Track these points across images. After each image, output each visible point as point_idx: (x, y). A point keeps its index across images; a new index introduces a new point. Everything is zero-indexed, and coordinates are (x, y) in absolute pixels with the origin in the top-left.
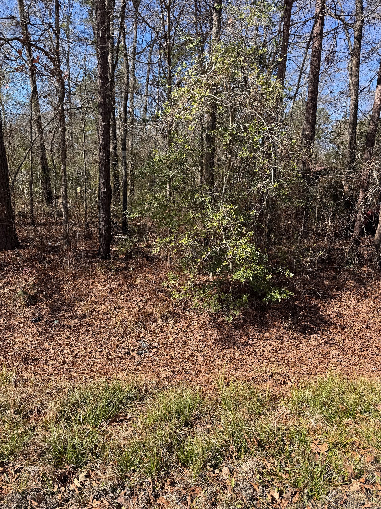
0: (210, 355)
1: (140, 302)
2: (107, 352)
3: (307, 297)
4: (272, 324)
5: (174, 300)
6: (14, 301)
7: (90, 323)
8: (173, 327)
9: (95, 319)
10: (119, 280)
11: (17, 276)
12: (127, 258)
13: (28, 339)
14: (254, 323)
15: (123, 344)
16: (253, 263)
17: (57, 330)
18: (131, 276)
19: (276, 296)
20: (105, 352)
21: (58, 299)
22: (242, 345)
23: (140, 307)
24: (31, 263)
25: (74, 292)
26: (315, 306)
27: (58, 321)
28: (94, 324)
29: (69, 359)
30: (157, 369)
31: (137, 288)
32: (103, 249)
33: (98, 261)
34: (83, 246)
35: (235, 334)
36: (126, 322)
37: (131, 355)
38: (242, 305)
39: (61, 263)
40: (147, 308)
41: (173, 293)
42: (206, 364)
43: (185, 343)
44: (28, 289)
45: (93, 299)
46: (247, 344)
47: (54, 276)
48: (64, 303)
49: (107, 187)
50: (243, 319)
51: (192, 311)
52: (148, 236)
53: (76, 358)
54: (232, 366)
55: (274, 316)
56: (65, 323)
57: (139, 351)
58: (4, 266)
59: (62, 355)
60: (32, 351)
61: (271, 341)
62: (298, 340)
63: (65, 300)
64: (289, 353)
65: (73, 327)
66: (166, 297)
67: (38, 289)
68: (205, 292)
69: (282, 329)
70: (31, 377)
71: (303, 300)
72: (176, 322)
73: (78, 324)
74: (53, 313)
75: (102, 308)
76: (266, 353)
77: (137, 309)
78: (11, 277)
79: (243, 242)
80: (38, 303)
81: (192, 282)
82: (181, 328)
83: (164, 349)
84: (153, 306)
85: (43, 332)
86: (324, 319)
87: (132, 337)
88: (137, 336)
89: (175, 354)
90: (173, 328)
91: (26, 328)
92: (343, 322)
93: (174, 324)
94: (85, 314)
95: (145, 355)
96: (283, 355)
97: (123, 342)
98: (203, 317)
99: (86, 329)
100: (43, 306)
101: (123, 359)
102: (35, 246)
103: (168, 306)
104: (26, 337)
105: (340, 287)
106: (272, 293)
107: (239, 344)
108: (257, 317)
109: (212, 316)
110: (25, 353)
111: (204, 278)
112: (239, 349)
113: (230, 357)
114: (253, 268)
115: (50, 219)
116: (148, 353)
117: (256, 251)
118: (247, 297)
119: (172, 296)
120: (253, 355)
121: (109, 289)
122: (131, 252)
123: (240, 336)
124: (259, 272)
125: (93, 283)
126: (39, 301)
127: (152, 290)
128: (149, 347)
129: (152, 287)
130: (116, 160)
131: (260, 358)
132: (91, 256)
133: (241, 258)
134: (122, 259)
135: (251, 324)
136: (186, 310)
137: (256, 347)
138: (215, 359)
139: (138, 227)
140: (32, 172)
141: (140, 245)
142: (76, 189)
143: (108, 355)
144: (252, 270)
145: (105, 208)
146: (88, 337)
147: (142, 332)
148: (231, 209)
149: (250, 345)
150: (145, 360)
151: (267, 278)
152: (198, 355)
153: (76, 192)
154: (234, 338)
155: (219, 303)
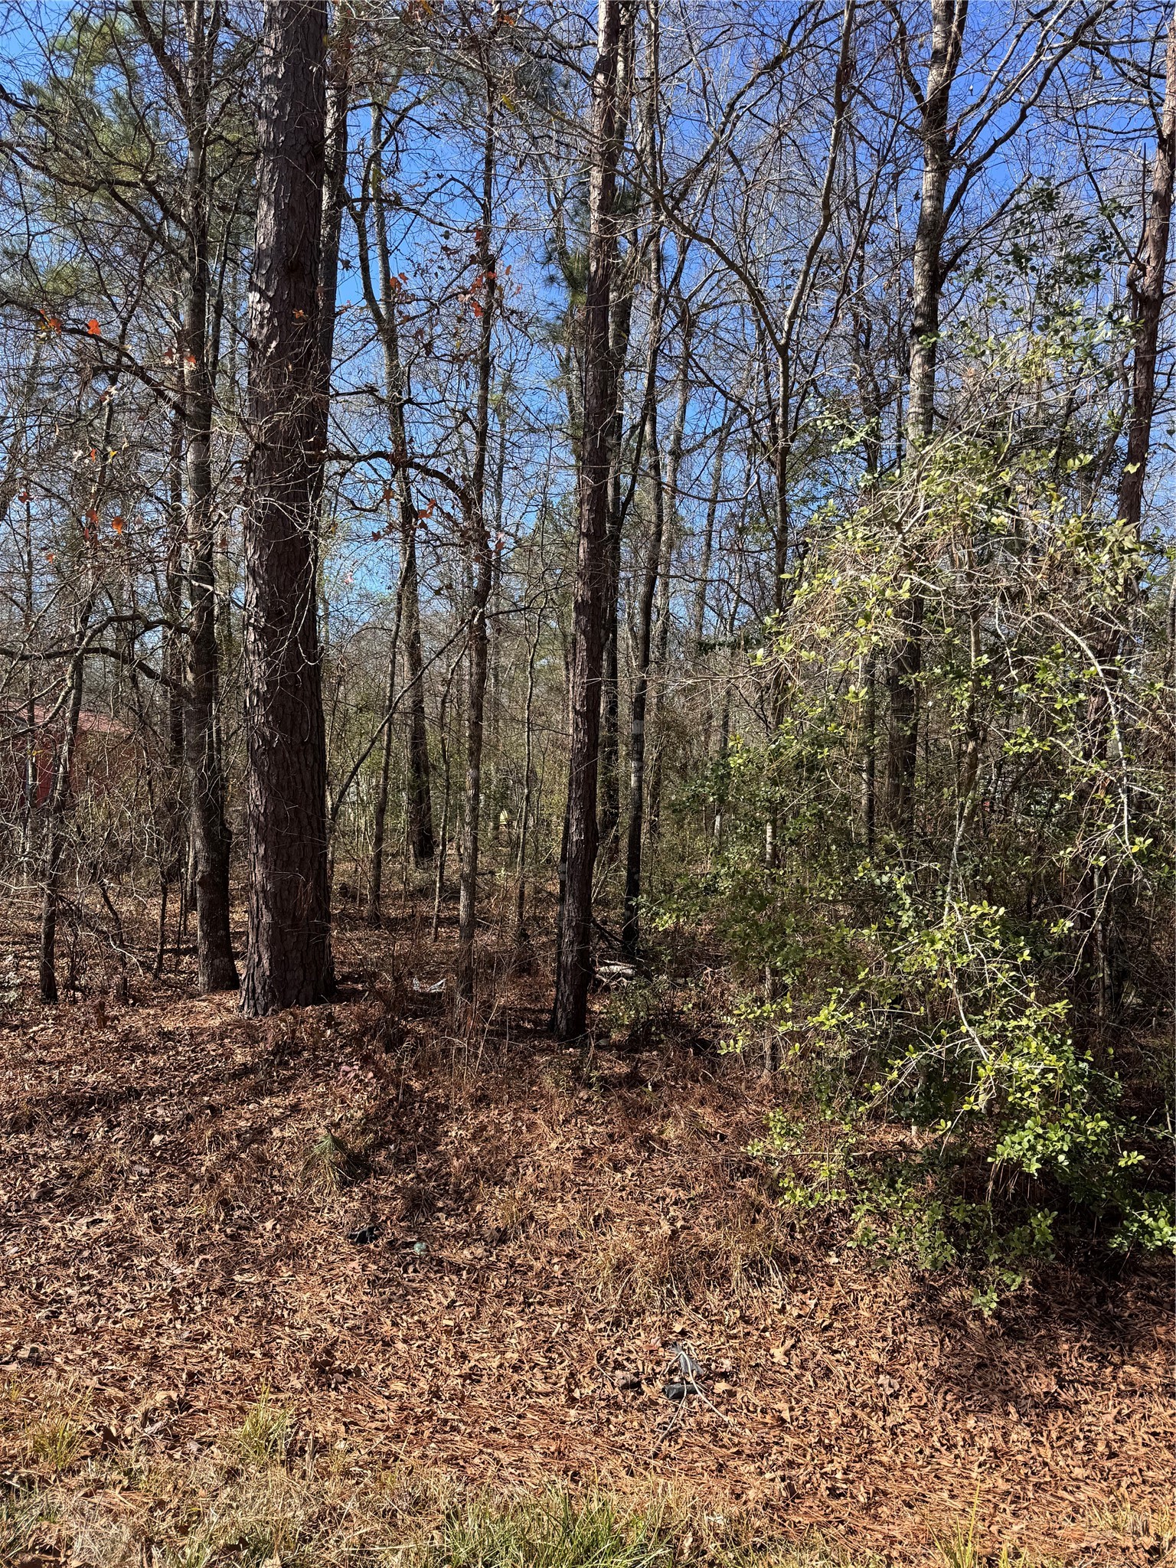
0: (918, 1429)
1: (676, 1203)
2: (567, 1371)
4: (1149, 1333)
5: (788, 1209)
6: (305, 1168)
7: (518, 1261)
8: (784, 1306)
9: (533, 1249)
10: (610, 1121)
11: (321, 1089)
12: (639, 1040)
13: (337, 1297)
14: (1079, 1323)
15: (619, 1350)
16: (1068, 1107)
17: (421, 1276)
18: (648, 1111)
19: (1161, 1230)
20: (561, 1370)
21: (430, 1170)
22: (1035, 1406)
23: (672, 1221)
24: (361, 1049)
25: (475, 1150)
27: (424, 1246)
28: (531, 1268)
29: (452, 1382)
30: (730, 1463)
31: (666, 1155)
32: (564, 1010)
33: (550, 1050)
34: (506, 997)
35: (1006, 1356)
36: (629, 1271)
37: (642, 1393)
38: (1031, 1250)
39: (445, 1053)
40: (697, 1229)
41: (785, 1183)
42: (904, 1466)
43: (828, 1373)
44: (347, 1130)
45: (529, 1179)
46: (1053, 1403)
47: (423, 1093)
48: (446, 1184)
49: (586, 830)
50: (1037, 1301)
51: (852, 1254)
52: (703, 978)
53: (473, 1380)
54: (1003, 1486)
55: (1154, 1302)
56: (445, 1253)
57: (671, 1382)
58: (290, 1054)
59: (431, 1366)
60: (344, 1342)
61: (1146, 1399)
63: (449, 1174)
65: (468, 1273)
66: (759, 1193)
67: (376, 1133)
68: (896, 1191)
70: (334, 1435)
72: (793, 1288)
73: (483, 1263)
74: (412, 1215)
75: (554, 1214)
76: (1129, 1447)
77: (666, 1228)
78: (305, 1088)
79: (1028, 1028)
80: (372, 1180)
81: (850, 1151)
82: (814, 1312)
83: (753, 1385)
84: (718, 1226)
85: (378, 1278)
87: (647, 1329)
88: (665, 1326)
89: (792, 1409)
90: (782, 1311)
91: (331, 1258)
93: (787, 1296)
94: (505, 1231)
95: (690, 1403)
97: (619, 1342)
98: (887, 1279)
99: (504, 1281)
100: (386, 1190)
101: (618, 1406)
102: (379, 995)
103: (768, 1229)
104: (330, 1290)
106: (1145, 1217)
107: (1026, 1398)
108: (1088, 1298)
109: (921, 1279)
110: (323, 1345)
111: (889, 1137)
112: (1025, 1420)
113: (992, 1449)
114: (1068, 1123)
115: (424, 908)
116: (701, 1395)
117: (1077, 1061)
118: (1050, 1221)
119: (782, 1194)
120: (1080, 1449)
121: (580, 1148)
122: (647, 1025)
123: (1028, 1368)
124: (1093, 1138)
125: (532, 1126)
126: (375, 1172)
127: (716, 1166)
128: (703, 1371)
129: (713, 1153)
130: (613, 743)
131: (1108, 1464)
132: (529, 1031)
133: (1027, 1094)
134: (619, 1047)
135: (1068, 1326)
136: (830, 1247)
137: (1090, 1419)
138: (937, 1450)
139: (672, 946)
140: (386, 778)
141: (678, 1002)
142: (497, 817)
143: (569, 1384)
144: (1066, 1129)
145: (579, 890)
146: (510, 1312)
147: (680, 1315)
148: (983, 916)
149: (1067, 1408)
150: (692, 1420)
151: (1122, 1163)
152: (872, 1423)
153: (496, 828)
154: (1006, 1374)
155: (947, 1236)
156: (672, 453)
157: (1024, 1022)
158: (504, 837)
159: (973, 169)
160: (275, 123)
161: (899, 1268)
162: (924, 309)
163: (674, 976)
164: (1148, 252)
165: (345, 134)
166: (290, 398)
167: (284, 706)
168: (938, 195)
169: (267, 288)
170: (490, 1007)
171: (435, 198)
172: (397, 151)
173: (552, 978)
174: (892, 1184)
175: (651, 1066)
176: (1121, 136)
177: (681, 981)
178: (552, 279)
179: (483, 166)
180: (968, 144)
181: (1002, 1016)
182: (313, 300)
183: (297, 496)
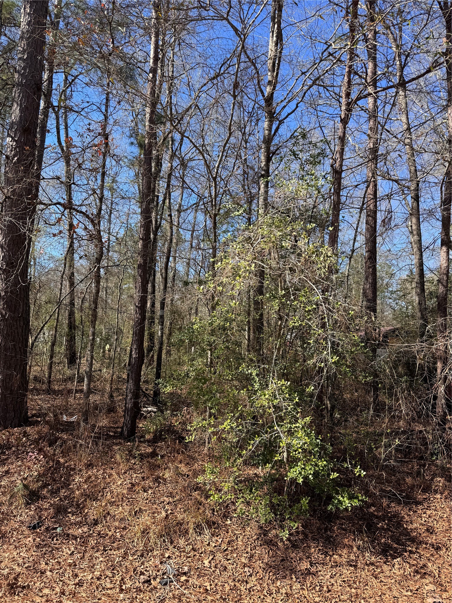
0: (259, 588)
1: (168, 504)
2: (120, 578)
3: (385, 502)
4: (342, 542)
5: (212, 503)
6: (10, 498)
7: (102, 532)
8: (209, 543)
9: (108, 527)
10: (143, 472)
11: (19, 463)
12: (158, 438)
13: (21, 554)
14: (318, 540)
15: (142, 567)
16: (313, 456)
17: (59, 542)
18: (159, 467)
19: (345, 502)
20: (118, 578)
21: (66, 496)
22: (302, 574)
23: (166, 511)
24: (38, 446)
25: (86, 487)
26: (396, 515)
27: (61, 529)
28: (107, 535)
29: (70, 587)
31: (165, 484)
32: (127, 427)
33: (120, 443)
34: (104, 422)
35: (292, 556)
36: (148, 533)
37: (151, 584)
38: (301, 513)
39: (75, 446)
40: (176, 514)
41: (211, 492)
43: (225, 569)
44: (30, 481)
45: (108, 498)
46: (308, 573)
47: (64, 463)
48: (72, 502)
49: (139, 353)
50: (303, 533)
51: (236, 519)
52: (183, 411)
53: (79, 586)
55: (344, 529)
56: (71, 531)
57: (163, 578)
58: (6, 449)
59: (61, 581)
60: (23, 574)
61: (341, 568)
62: (377, 567)
63: (74, 497)
64: (367, 587)
65: (80, 539)
66: (201, 497)
67: (43, 481)
68: (252, 493)
69: (355, 549)
71: (380, 507)
72: (213, 535)
73: (87, 534)
74: (57, 516)
75: (118, 511)
76: (335, 588)
77: (164, 514)
78: (12, 463)
79: (299, 427)
80: (40, 502)
81: (236, 478)
82: (221, 544)
83: (196, 576)
84: (185, 511)
85: (40, 544)
86: (410, 535)
87: (154, 557)
88: (162, 555)
89: (211, 585)
91: (20, 537)
92: (436, 540)
93: (211, 539)
94: (97, 520)
95: (170, 586)
96: (359, 591)
97: (143, 563)
98: (249, 528)
99: (96, 541)
100: (46, 505)
101: (141, 591)
102: (47, 423)
103: (204, 512)
104: (18, 551)
105: (427, 489)
106: (340, 497)
107: (299, 572)
108: (321, 530)
109: (261, 528)
110: (14, 575)
111: (251, 472)
112: (298, 580)
113: (286, 593)
114: (313, 463)
115: (69, 386)
116: (175, 583)
117: (317, 439)
118: (307, 501)
119: (210, 497)
120: (318, 590)
121: (130, 483)
122: (161, 431)
123: (300, 559)
124: (321, 468)
125: (110, 475)
126: (42, 498)
127: (184, 488)
128: (176, 573)
129: (184, 482)
130: (152, 318)
131: (328, 595)
132: (111, 436)
133: (297, 452)
134: (149, 441)
135: (314, 542)
136: (227, 517)
137: (322, 578)
138: (266, 596)
139: (172, 399)
140: (56, 332)
141: (173, 421)
142: (104, 348)
143: (121, 583)
144: (312, 465)
145: (135, 377)
146: (97, 554)
147: (168, 550)
148: (283, 385)
149: (313, 574)
150: (171, 594)
151: (331, 477)
152: (242, 587)
153: (104, 352)
154: (292, 562)
155: (271, 509)
156: (178, 211)
157: (298, 425)
158: (107, 356)
159: (281, 122)
160: (22, 75)
161: (253, 524)
162: (265, 168)
163: (173, 411)
164: (338, 156)
165: (52, 81)
166: (22, 179)
167: (11, 301)
168: (270, 130)
169: (15, 136)
170: (95, 426)
171: (86, 110)
172: (71, 91)
173: (123, 414)
174: (251, 491)
175: (161, 448)
176: (331, 116)
177: (175, 413)
178: (132, 143)
179: (105, 101)
180: (279, 114)
181: (291, 423)
182: (34, 142)
183: (22, 218)
